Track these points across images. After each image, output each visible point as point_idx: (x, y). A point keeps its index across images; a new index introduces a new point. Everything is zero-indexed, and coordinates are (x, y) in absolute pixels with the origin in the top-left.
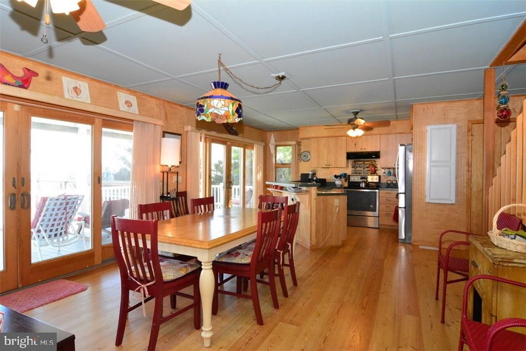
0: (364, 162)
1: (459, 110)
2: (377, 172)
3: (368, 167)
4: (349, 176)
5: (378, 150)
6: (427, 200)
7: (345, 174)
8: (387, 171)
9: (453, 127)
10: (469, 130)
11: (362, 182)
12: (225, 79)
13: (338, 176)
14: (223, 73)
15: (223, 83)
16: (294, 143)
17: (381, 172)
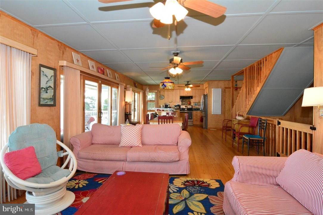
0: (186, 100)
1: (222, 84)
2: (191, 104)
3: (187, 102)
4: (180, 106)
5: (192, 95)
6: (212, 114)
7: (179, 105)
8: (195, 104)
9: (220, 90)
10: (225, 90)
11: (186, 108)
12: (168, 76)
13: (176, 106)
14: (168, 75)
15: (168, 78)
16: (157, 91)
17: (192, 104)
